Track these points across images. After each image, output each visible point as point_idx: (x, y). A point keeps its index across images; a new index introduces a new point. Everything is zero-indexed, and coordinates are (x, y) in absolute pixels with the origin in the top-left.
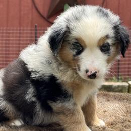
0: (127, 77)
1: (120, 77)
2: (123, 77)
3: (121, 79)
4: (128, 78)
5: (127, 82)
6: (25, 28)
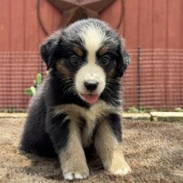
0: (150, 107)
1: (141, 108)
2: (145, 107)
3: (143, 109)
4: (150, 109)
5: (149, 113)
6: (30, 52)
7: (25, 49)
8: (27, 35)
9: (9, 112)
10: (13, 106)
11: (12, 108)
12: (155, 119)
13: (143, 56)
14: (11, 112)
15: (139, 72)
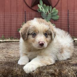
6: (20, 13)
7: (17, 11)
8: (18, 5)
9: (11, 39)
10: (13, 36)
11: (12, 37)
12: (76, 41)
13: (70, 14)
14: (12, 39)
15: (68, 21)
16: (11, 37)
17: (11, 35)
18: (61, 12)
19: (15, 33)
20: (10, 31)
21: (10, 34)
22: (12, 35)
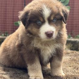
9: (5, 35)
11: (7, 33)
16: (4, 33)
17: (4, 31)
18: (74, 3)
19: (10, 27)
20: (3, 24)
21: (3, 29)
22: (6, 31)
